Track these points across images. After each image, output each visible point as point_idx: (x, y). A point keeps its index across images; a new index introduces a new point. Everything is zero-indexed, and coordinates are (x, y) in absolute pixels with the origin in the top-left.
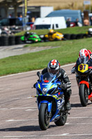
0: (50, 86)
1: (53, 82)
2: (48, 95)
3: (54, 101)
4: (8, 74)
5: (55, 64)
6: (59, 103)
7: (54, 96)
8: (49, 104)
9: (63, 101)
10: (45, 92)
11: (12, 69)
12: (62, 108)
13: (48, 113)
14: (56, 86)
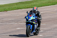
0: (32, 18)
1: (33, 16)
2: (31, 22)
3: (33, 25)
4: (18, 9)
5: (36, 9)
6: (35, 26)
7: (33, 23)
8: (31, 26)
9: (37, 25)
10: (30, 20)
11: (20, 7)
12: (36, 28)
13: (31, 30)
14: (35, 18)
